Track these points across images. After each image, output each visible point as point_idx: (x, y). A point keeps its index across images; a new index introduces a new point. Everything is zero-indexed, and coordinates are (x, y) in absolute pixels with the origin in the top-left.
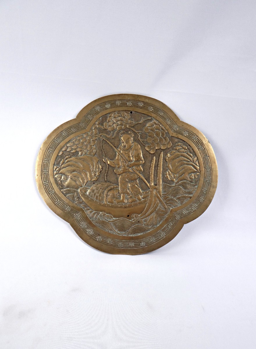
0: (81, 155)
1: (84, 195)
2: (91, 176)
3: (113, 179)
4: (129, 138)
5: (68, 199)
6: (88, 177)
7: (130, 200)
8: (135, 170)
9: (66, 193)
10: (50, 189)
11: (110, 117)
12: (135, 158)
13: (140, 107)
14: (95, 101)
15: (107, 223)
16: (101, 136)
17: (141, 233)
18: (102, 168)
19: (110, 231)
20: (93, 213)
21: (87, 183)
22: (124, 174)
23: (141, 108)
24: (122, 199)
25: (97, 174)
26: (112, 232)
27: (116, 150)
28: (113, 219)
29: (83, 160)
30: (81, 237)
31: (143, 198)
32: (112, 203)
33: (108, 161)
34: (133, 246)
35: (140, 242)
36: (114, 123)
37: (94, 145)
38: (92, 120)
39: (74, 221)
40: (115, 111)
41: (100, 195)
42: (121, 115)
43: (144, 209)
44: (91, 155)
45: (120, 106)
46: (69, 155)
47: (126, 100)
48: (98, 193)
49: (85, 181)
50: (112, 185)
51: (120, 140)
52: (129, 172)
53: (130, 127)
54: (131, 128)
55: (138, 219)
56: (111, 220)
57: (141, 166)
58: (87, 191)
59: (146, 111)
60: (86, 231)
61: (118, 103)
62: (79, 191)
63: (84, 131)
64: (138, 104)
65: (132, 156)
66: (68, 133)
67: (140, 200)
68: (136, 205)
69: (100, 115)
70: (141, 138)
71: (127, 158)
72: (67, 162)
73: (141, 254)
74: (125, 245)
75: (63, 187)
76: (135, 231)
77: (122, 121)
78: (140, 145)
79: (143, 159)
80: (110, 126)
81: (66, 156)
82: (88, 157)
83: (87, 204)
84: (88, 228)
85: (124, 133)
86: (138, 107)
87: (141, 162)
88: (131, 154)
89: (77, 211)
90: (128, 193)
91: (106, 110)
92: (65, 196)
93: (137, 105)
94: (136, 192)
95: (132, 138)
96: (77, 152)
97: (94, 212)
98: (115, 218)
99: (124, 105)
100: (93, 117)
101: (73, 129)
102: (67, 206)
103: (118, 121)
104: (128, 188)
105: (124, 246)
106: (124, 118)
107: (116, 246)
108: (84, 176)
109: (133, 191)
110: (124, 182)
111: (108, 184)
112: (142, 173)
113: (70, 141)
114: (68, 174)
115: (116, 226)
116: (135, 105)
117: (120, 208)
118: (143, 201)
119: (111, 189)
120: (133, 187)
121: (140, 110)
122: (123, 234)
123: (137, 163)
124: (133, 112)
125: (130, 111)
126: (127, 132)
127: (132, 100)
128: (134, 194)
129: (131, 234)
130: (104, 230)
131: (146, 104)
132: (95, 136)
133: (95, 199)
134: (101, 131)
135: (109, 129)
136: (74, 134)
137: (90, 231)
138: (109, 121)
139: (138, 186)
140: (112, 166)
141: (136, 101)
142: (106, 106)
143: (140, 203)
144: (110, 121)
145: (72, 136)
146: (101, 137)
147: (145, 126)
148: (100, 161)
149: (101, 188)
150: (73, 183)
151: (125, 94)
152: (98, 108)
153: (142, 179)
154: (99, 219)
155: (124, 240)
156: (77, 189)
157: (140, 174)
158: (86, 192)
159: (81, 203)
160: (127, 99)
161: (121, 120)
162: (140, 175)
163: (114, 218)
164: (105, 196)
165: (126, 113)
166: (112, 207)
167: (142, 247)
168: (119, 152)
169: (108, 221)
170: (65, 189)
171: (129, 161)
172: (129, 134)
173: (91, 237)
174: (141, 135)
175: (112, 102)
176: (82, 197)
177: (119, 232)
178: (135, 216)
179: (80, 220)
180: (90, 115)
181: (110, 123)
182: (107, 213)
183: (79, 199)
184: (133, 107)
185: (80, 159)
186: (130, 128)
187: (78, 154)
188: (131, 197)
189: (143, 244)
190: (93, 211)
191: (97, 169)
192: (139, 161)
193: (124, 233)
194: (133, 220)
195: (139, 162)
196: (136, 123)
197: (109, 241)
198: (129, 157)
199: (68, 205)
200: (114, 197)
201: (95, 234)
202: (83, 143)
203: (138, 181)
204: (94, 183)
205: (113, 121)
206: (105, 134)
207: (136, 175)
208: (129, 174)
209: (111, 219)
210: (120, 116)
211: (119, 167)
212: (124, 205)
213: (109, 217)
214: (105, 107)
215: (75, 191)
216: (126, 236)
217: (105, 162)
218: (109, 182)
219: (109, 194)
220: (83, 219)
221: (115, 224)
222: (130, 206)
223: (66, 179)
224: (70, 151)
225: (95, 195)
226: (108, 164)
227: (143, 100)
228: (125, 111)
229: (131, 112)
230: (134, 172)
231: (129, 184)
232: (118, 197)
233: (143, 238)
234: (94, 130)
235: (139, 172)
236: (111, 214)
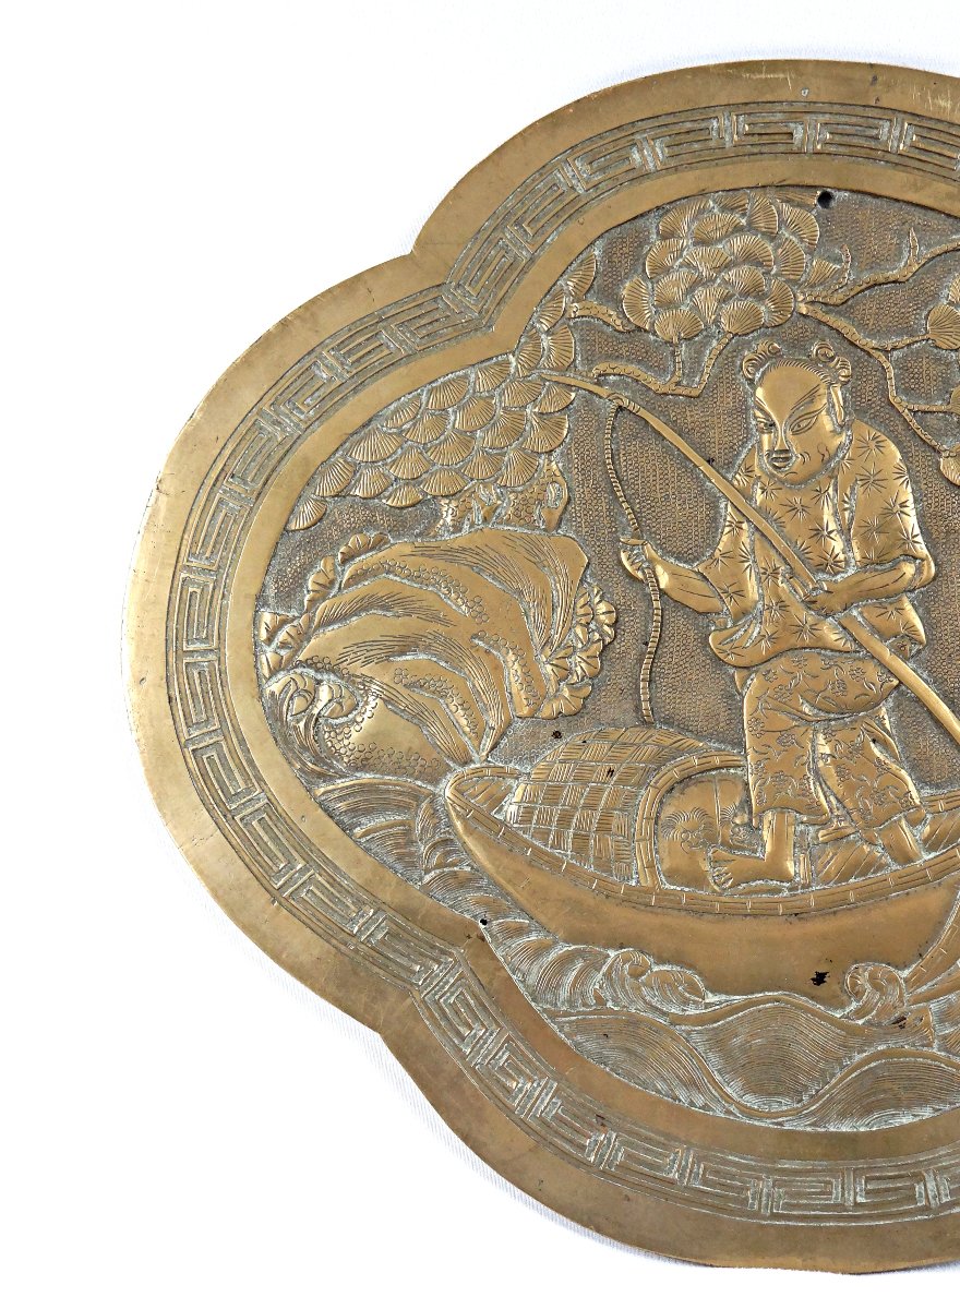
0: (457, 528)
1: (484, 822)
2: (530, 677)
3: (700, 702)
4: (812, 396)
5: (367, 850)
6: (515, 688)
7: (833, 861)
8: (864, 635)
9: (354, 811)
10: (232, 778)
11: (664, 237)
12: (866, 541)
13: (895, 159)
14: (554, 121)
15: (658, 1029)
16: (598, 384)
17: (917, 1111)
18: (615, 625)
19: (682, 1094)
20: (553, 955)
21: (503, 734)
22: (780, 665)
23: (900, 162)
24: (768, 848)
25: (579, 665)
26: (700, 1100)
27: (715, 481)
28: (707, 1005)
29: (477, 559)
30: (465, 1138)
31: (931, 843)
32: (697, 880)
33: (659, 569)
34: (857, 1205)
35: (915, 1175)
36: (698, 282)
37: (550, 453)
38: (532, 260)
39: (417, 1019)
40: (703, 194)
41: (604, 827)
42: (750, 223)
43: (942, 924)
44: (532, 526)
45: (740, 154)
46: (370, 523)
47: (785, 107)
48: (591, 806)
49: (493, 719)
50: (691, 750)
51: (742, 409)
52: (820, 647)
53: (818, 308)
54: (831, 319)
55: (893, 999)
56: (692, 1011)
57: (908, 606)
58: (509, 790)
59: (943, 187)
60: (508, 1091)
61: (728, 129)
62: (447, 789)
63: (475, 346)
64: (876, 138)
65: (844, 531)
66: (358, 360)
67: (906, 858)
68: (879, 895)
69: (596, 221)
70: (907, 391)
71: (803, 541)
72: (355, 579)
73: (919, 1268)
74: (799, 1195)
75: (331, 766)
76: (869, 1095)
77: (760, 264)
78: (898, 444)
79: (922, 549)
80: (667, 304)
81: (345, 535)
82: (507, 537)
83: (510, 889)
84: (520, 1072)
85: (776, 354)
86: (875, 154)
87: (909, 569)
88: (835, 514)
89: (433, 947)
90: (814, 809)
91: (638, 188)
92: (347, 829)
93: (873, 144)
94: (879, 796)
95: (838, 394)
96: (426, 509)
97: (564, 949)
98: (724, 997)
99: (768, 141)
100: (540, 239)
101: (392, 335)
102: (359, 903)
103: (727, 266)
104: (817, 772)
105: (788, 1206)
106: (772, 239)
107: (735, 1200)
108: (480, 683)
109: (851, 789)
110: (783, 720)
111: (662, 736)
112: (919, 652)
113: (373, 424)
114: (365, 671)
115: (727, 1055)
116: (858, 145)
117: (755, 916)
118: (929, 865)
119: (686, 780)
120: (850, 761)
121: (894, 183)
122: (784, 1115)
123: (876, 580)
124: (837, 194)
125: (815, 187)
126: (798, 344)
127: (827, 108)
128: (864, 813)
129: (843, 1115)
130: (644, 1084)
131: (934, 135)
132: (562, 379)
133: (567, 852)
134: (599, 343)
135: (666, 327)
136: (402, 370)
137: (537, 1095)
138: (662, 270)
139: (894, 756)
140: (693, 602)
141: (859, 111)
142: (636, 156)
143: (907, 884)
144: (668, 271)
145: (383, 389)
146: (604, 391)
147: (935, 297)
148: (605, 569)
149: (611, 772)
150: (405, 736)
151: (773, 65)
152: (576, 175)
153: (918, 701)
154: (600, 1001)
155: (792, 1158)
156: (435, 781)
157: (906, 659)
158: (497, 801)
159: (464, 883)
160: (791, 103)
161: (750, 258)
162: (906, 670)
163: (711, 998)
164: (641, 826)
165: (788, 201)
166: (697, 910)
167: (926, 1209)
168: (741, 502)
169: (665, 1014)
170: (340, 783)
171: (821, 568)
172: (813, 362)
173: (543, 1134)
174: (902, 367)
175: (676, 129)
176: (471, 843)
177: (751, 1100)
178: (873, 979)
179: (457, 1013)
180: (518, 223)
181: (673, 285)
182: (661, 961)
183: (447, 854)
184: (837, 161)
185: (450, 554)
186: (820, 315)
187: (437, 516)
188: (839, 838)
189: (932, 1189)
190: (555, 943)
191: (579, 630)
192: (893, 568)
193: (786, 1103)
194: (859, 1013)
195: (895, 575)
196: (867, 277)
197: (678, 1165)
198: (818, 533)
199: (366, 895)
200: (710, 839)
201: (576, 1117)
202: (467, 438)
203: (890, 711)
204: (557, 735)
205: (689, 265)
206: (632, 368)
207: (872, 673)
208: (816, 664)
209: (686, 1002)
210: (738, 229)
211: (745, 613)
212: (786, 893)
213: (674, 990)
214: (626, 167)
215: (417, 796)
216: (803, 1126)
217: (640, 575)
218: (668, 722)
219: (668, 811)
220: (482, 1004)
221: (718, 1042)
222: (829, 908)
223: (347, 703)
224: (377, 496)
225: (565, 820)
226: (663, 593)
227: (912, 99)
228: (780, 187)
229: (825, 199)
230: (861, 652)
231: (821, 737)
232: (742, 833)
233: (935, 1142)
234: (546, 341)
235: (899, 651)
236: (691, 967)
